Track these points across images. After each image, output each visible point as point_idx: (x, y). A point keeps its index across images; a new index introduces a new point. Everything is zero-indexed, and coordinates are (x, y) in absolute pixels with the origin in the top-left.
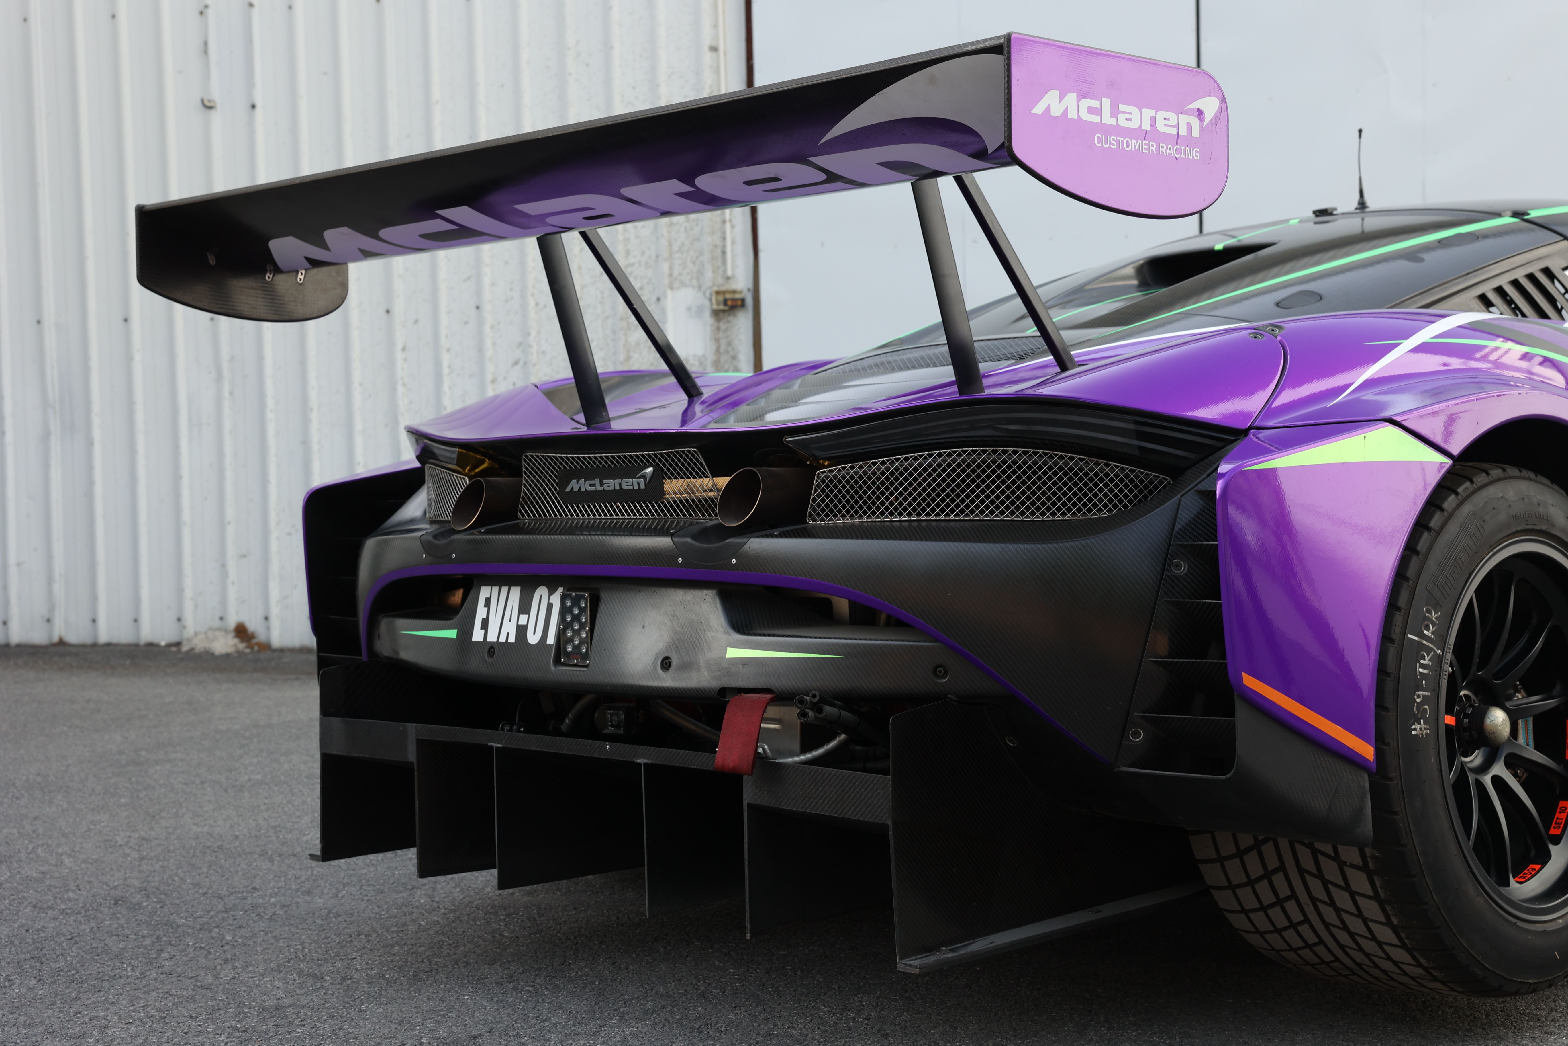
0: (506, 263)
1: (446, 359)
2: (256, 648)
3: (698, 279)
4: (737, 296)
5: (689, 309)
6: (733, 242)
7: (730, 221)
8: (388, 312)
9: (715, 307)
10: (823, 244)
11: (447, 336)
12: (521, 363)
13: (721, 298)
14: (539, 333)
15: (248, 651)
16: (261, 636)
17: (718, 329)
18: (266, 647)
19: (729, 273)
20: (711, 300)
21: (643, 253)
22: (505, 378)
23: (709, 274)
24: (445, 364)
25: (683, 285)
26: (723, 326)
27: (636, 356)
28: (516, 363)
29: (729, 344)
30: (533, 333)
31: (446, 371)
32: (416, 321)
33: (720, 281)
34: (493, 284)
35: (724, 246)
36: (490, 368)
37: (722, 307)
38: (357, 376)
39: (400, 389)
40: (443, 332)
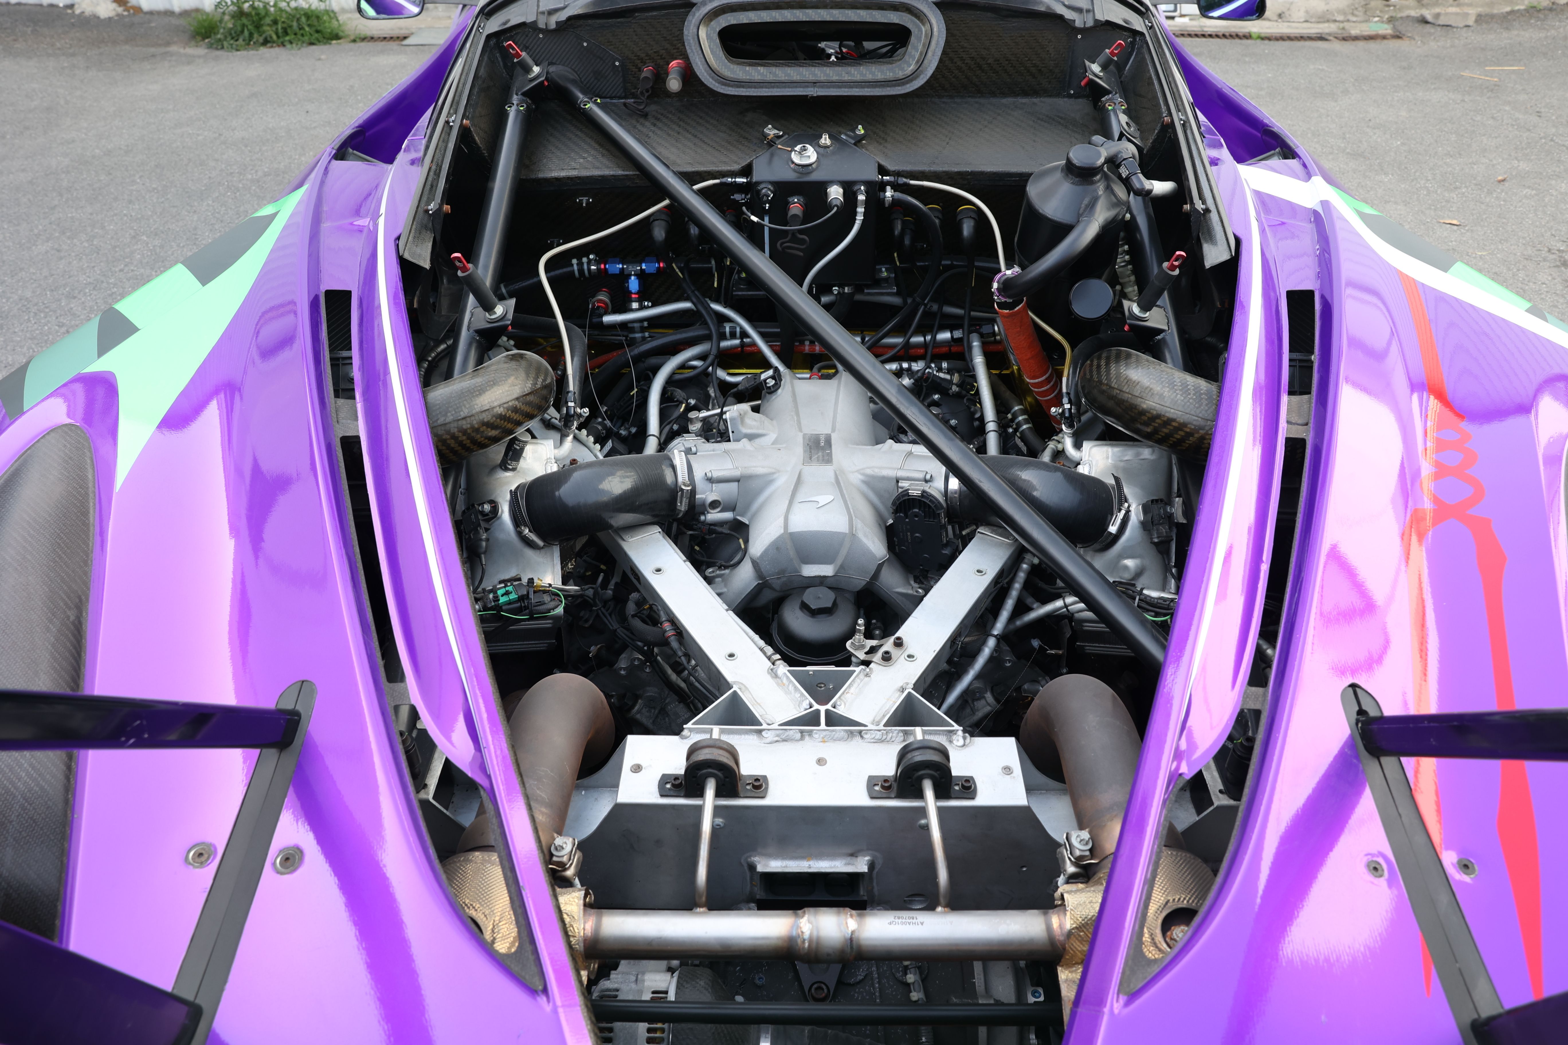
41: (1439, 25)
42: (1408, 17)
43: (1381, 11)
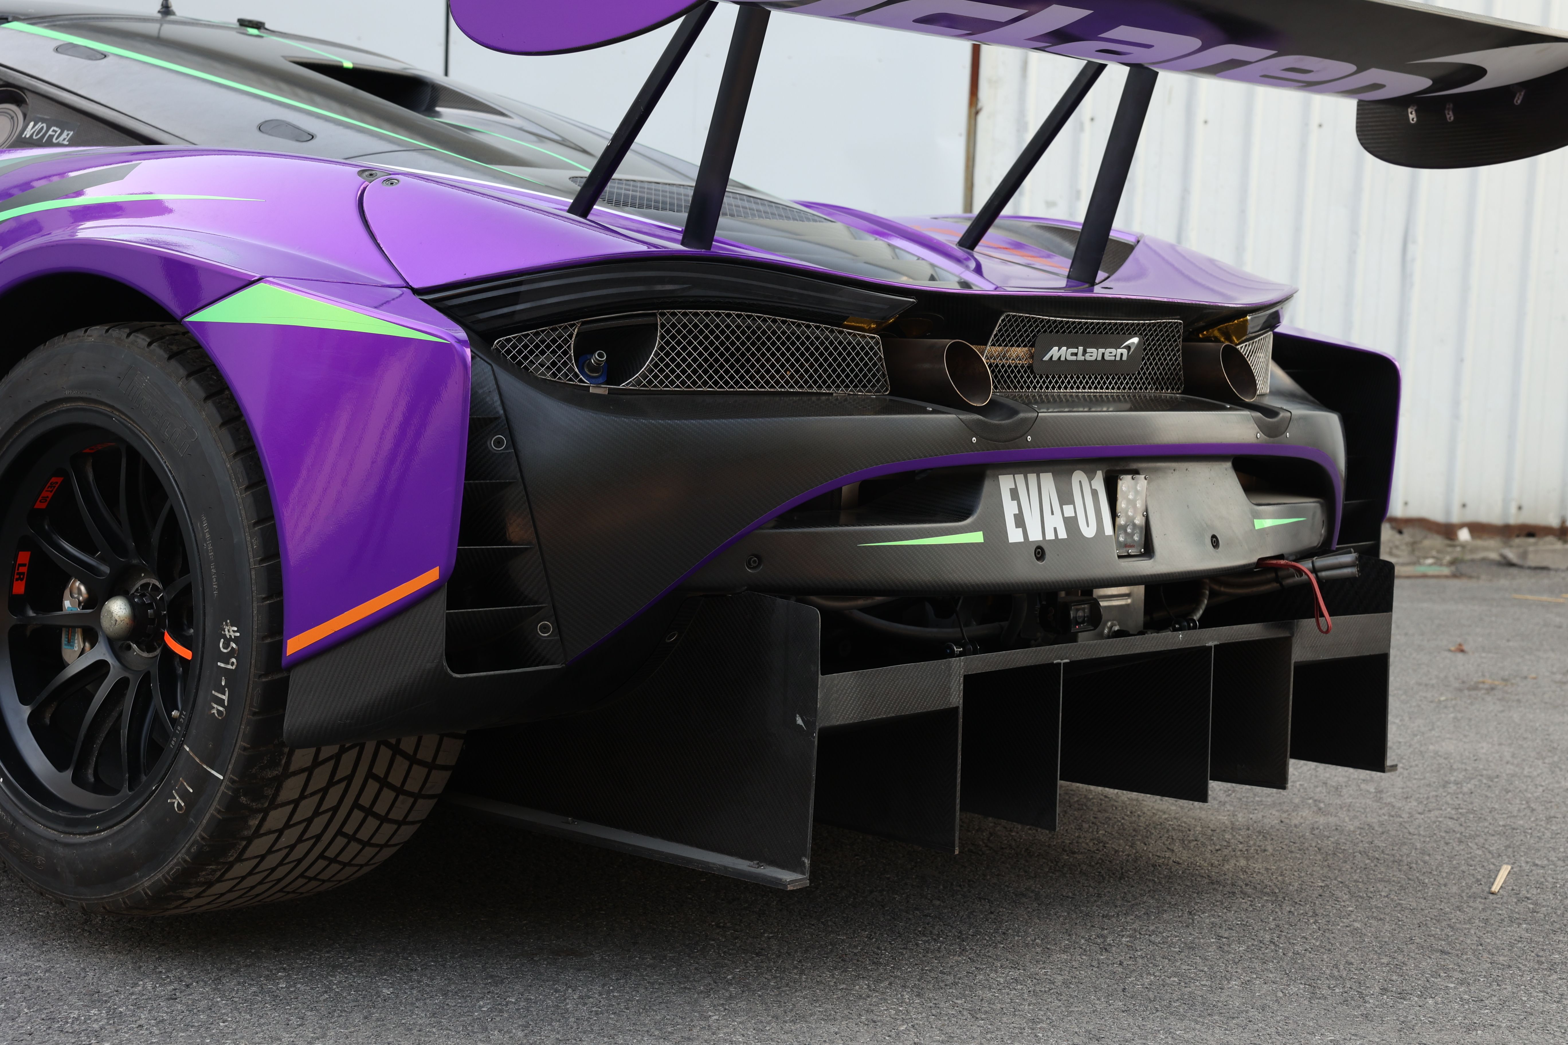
41: (1530, 568)
42: (1484, 560)
43: (1439, 552)
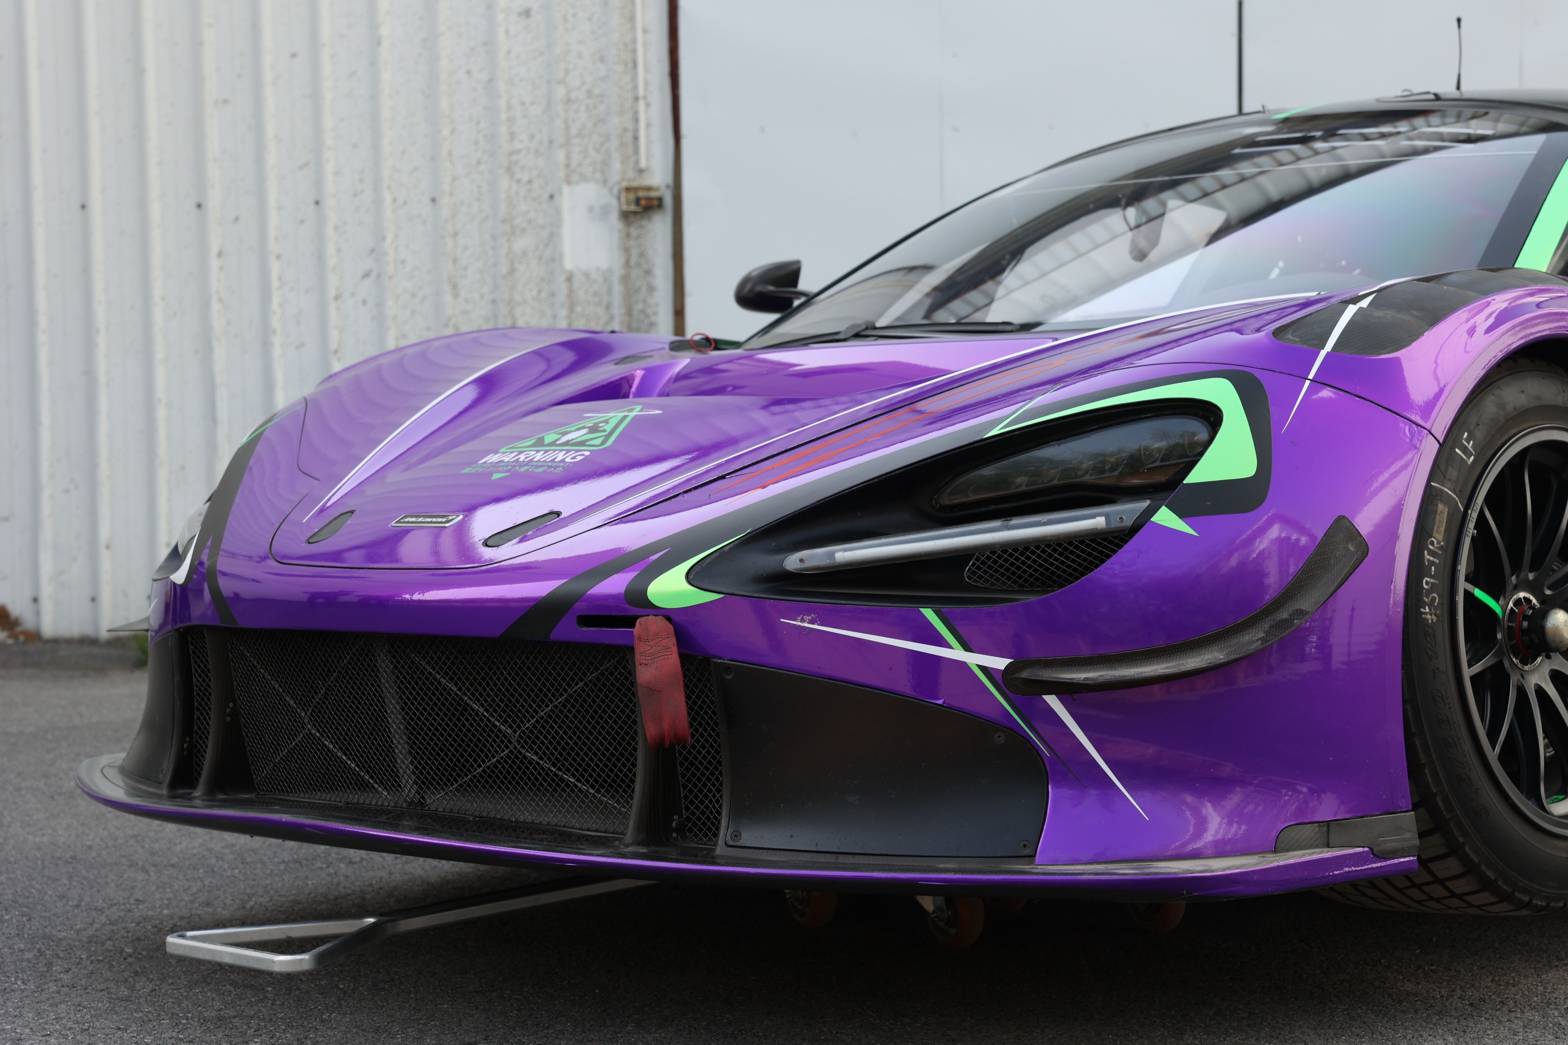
0: (355, 146)
1: (275, 268)
2: (22, 638)
3: (603, 171)
4: (653, 194)
5: (591, 209)
6: (648, 125)
7: (645, 97)
8: (199, 206)
9: (625, 207)
10: (762, 130)
11: (277, 239)
12: (374, 275)
13: (632, 196)
14: (396, 236)
15: (10, 641)
16: (28, 622)
17: (628, 235)
18: (34, 636)
19: (643, 164)
20: (619, 198)
21: (532, 137)
22: (353, 294)
23: (617, 165)
24: (275, 274)
25: (584, 178)
26: (634, 231)
27: (521, 268)
28: (367, 275)
29: (642, 255)
30: (390, 238)
31: (275, 284)
32: (237, 219)
33: (631, 174)
34: (337, 173)
35: (636, 131)
36: (333, 281)
37: (633, 208)
38: (158, 289)
39: (215, 306)
40: (272, 233)
